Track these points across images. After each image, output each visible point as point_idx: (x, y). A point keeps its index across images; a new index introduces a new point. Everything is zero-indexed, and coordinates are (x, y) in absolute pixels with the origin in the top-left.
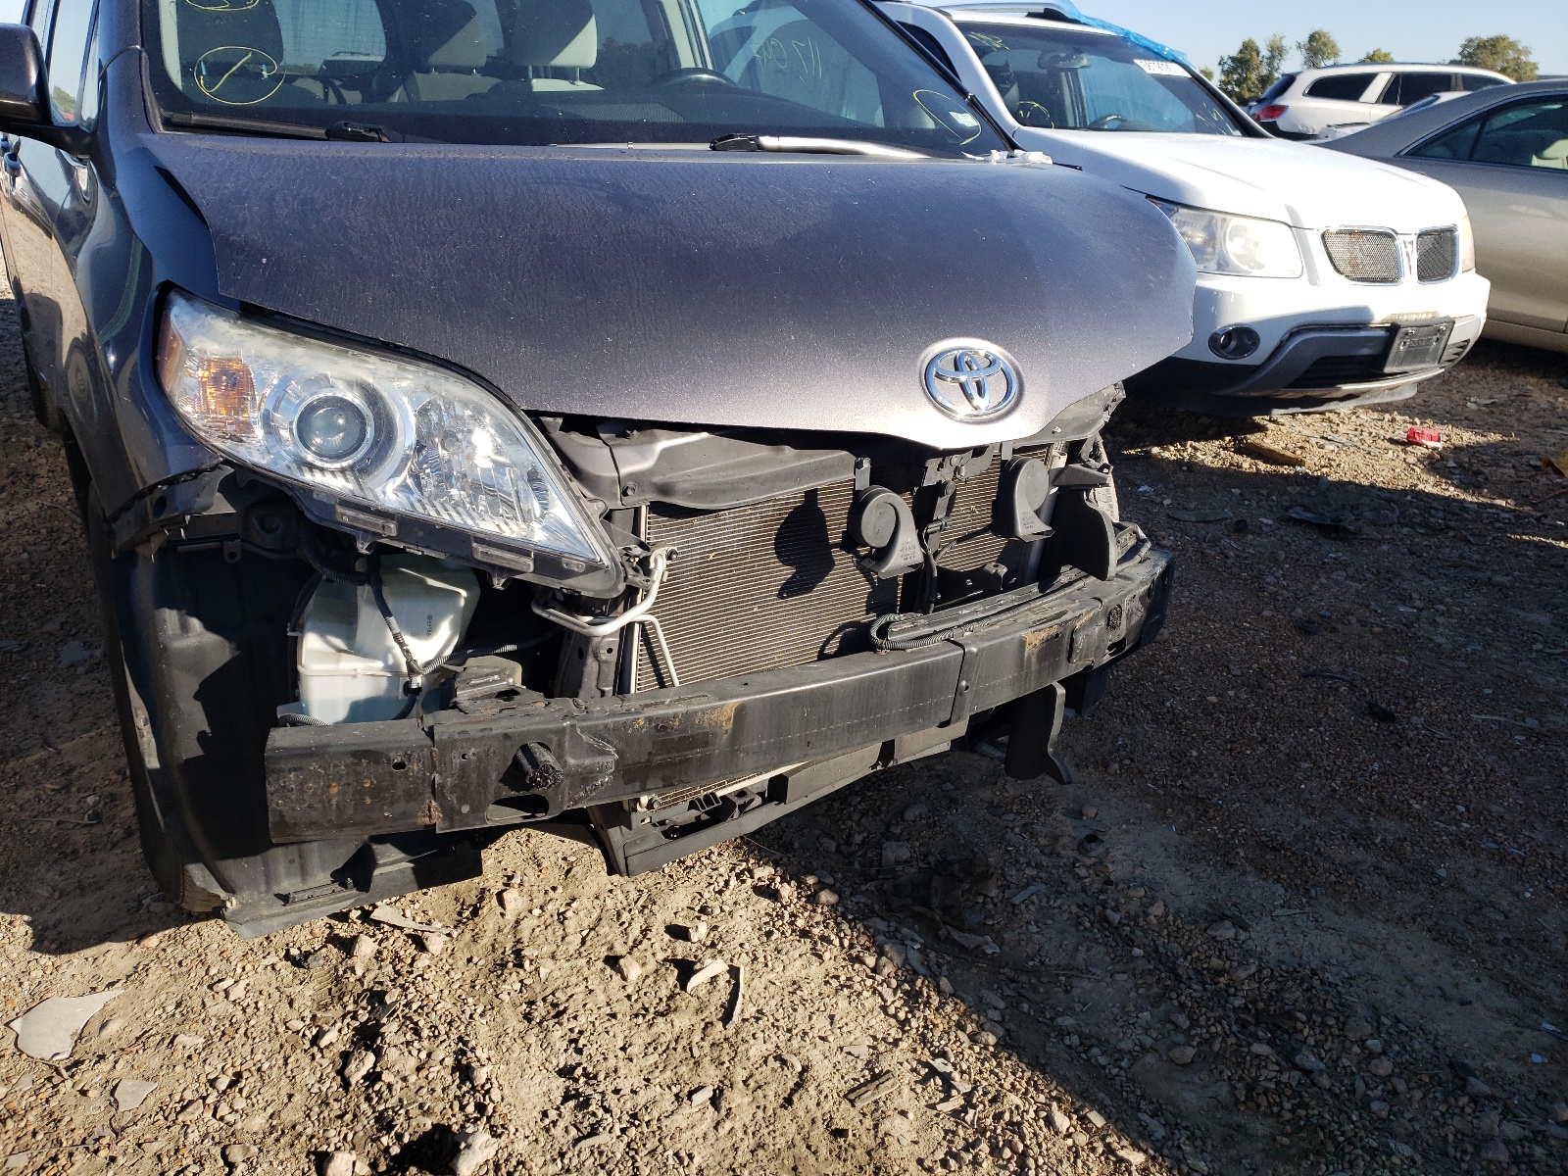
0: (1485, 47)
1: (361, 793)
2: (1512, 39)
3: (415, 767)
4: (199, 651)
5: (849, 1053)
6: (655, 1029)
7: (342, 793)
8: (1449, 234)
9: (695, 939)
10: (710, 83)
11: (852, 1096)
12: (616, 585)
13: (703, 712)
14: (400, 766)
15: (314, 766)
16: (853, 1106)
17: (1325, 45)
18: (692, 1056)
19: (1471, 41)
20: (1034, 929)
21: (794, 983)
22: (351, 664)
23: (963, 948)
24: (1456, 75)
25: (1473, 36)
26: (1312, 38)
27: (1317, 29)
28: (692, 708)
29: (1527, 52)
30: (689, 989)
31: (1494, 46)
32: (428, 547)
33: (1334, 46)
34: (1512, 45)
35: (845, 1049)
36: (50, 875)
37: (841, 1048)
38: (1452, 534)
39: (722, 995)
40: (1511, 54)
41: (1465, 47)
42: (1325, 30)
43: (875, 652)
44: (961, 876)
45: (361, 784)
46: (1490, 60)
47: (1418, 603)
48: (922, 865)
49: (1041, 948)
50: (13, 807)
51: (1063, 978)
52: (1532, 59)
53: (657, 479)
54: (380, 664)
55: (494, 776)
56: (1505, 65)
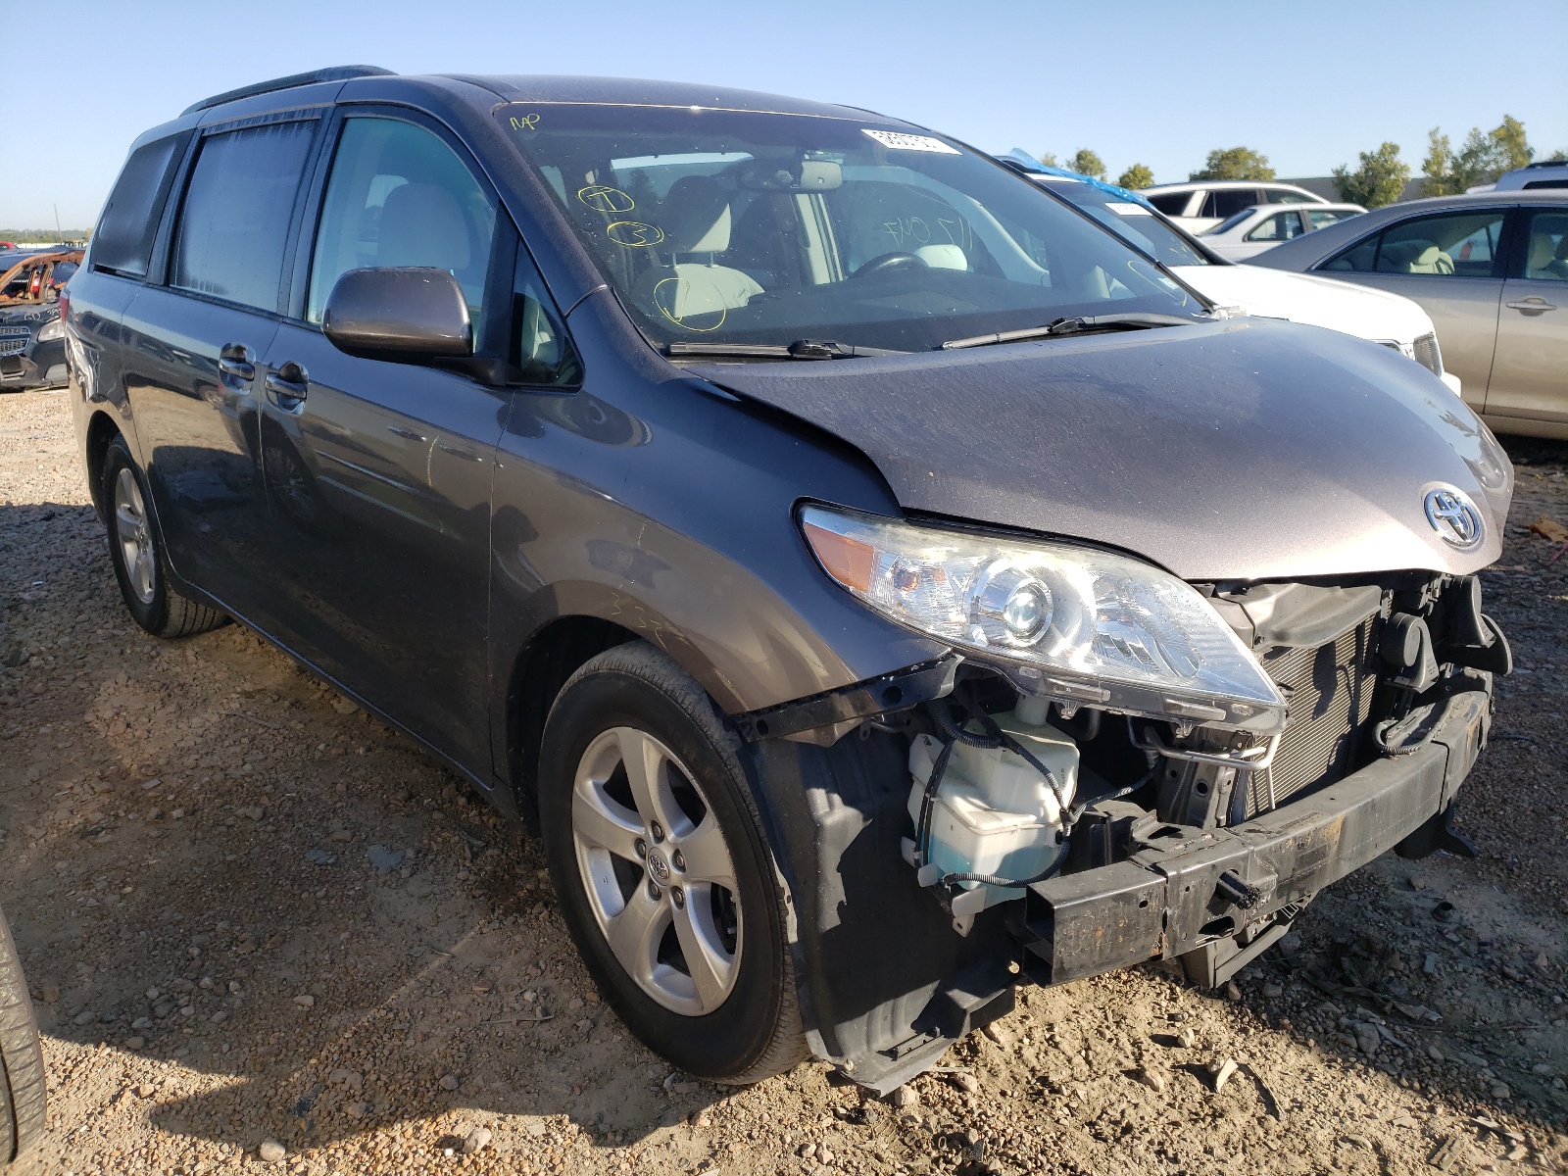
0: (1227, 158)
1: (1116, 933)
2: (1250, 149)
3: (1153, 904)
4: (843, 826)
5: (1400, 1126)
6: (1222, 1131)
7: (1104, 935)
8: (1426, 342)
9: (1189, 1045)
10: (900, 264)
11: (1434, 1161)
12: (1280, 722)
13: (1325, 827)
14: (1144, 904)
15: (1088, 913)
16: (1441, 1169)
17: (1092, 162)
18: (1271, 1149)
19: (1215, 153)
20: (1458, 993)
21: (1303, 1071)
22: (1009, 820)
23: (1410, 1019)
24: (1260, 190)
25: (1217, 149)
26: (1079, 157)
27: (1082, 148)
28: (1320, 824)
29: (1264, 160)
30: (1219, 1090)
31: (1236, 157)
32: (1127, 707)
33: (1099, 163)
34: (1251, 155)
35: (1396, 1122)
36: (553, 1073)
37: (1391, 1122)
38: (1505, 600)
39: (1250, 1093)
40: (1251, 163)
41: (1210, 159)
42: (1089, 149)
43: (1388, 758)
44: (1365, 954)
45: (1116, 923)
46: (1234, 170)
47: (1530, 665)
48: (1316, 950)
49: (1474, 1009)
50: (459, 1013)
51: (1512, 1032)
52: (1269, 166)
53: (1275, 628)
54: (1033, 818)
55: (1204, 904)
56: (1247, 173)
